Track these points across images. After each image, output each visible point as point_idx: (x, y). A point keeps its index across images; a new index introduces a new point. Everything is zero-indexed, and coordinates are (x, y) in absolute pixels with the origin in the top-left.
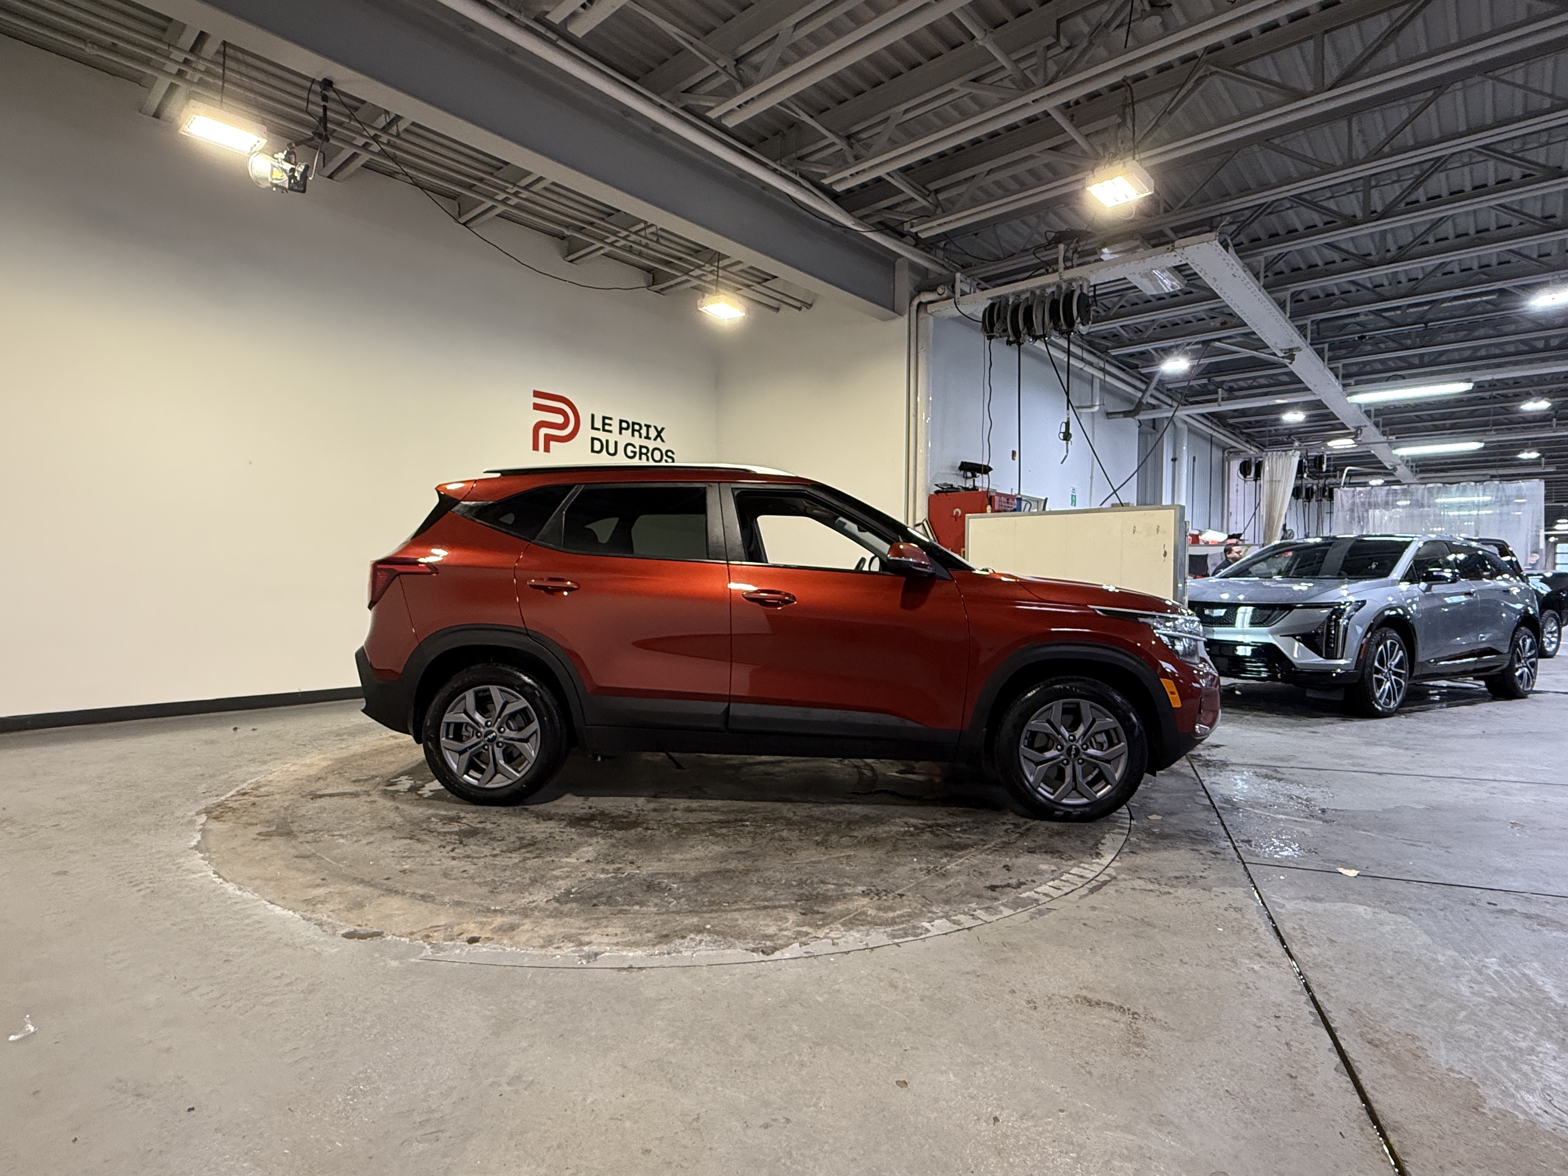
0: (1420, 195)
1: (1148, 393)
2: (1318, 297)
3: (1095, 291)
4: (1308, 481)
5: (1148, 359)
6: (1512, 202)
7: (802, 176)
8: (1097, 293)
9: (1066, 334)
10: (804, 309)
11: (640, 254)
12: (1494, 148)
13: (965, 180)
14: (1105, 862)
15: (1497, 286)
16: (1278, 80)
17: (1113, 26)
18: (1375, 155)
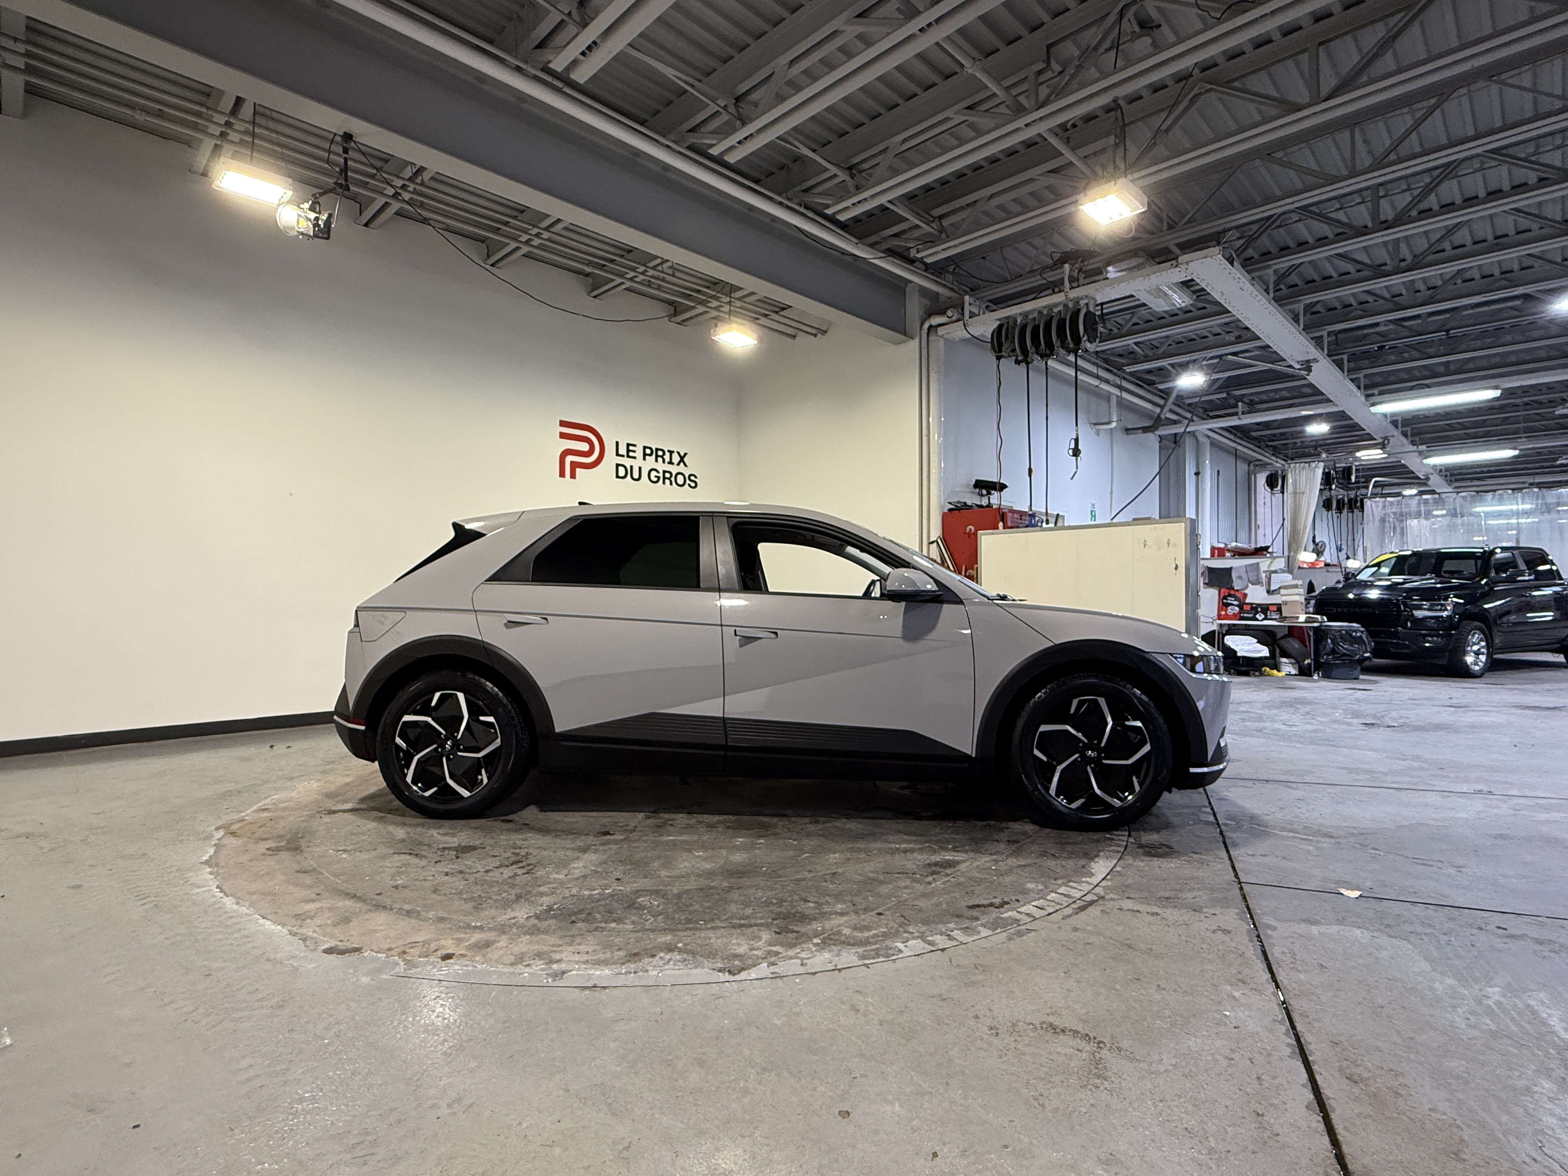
0: (1432, 201)
1: (1166, 409)
2: (1336, 309)
3: (1102, 309)
4: (1335, 492)
5: (1164, 374)
6: (1529, 205)
7: (807, 208)
8: (1104, 311)
9: (1075, 352)
10: (819, 335)
11: (659, 288)
12: (1504, 152)
13: (968, 205)
14: (1095, 880)
15: (1520, 291)
16: (1275, 94)
17: (1102, 49)
18: (1381, 163)
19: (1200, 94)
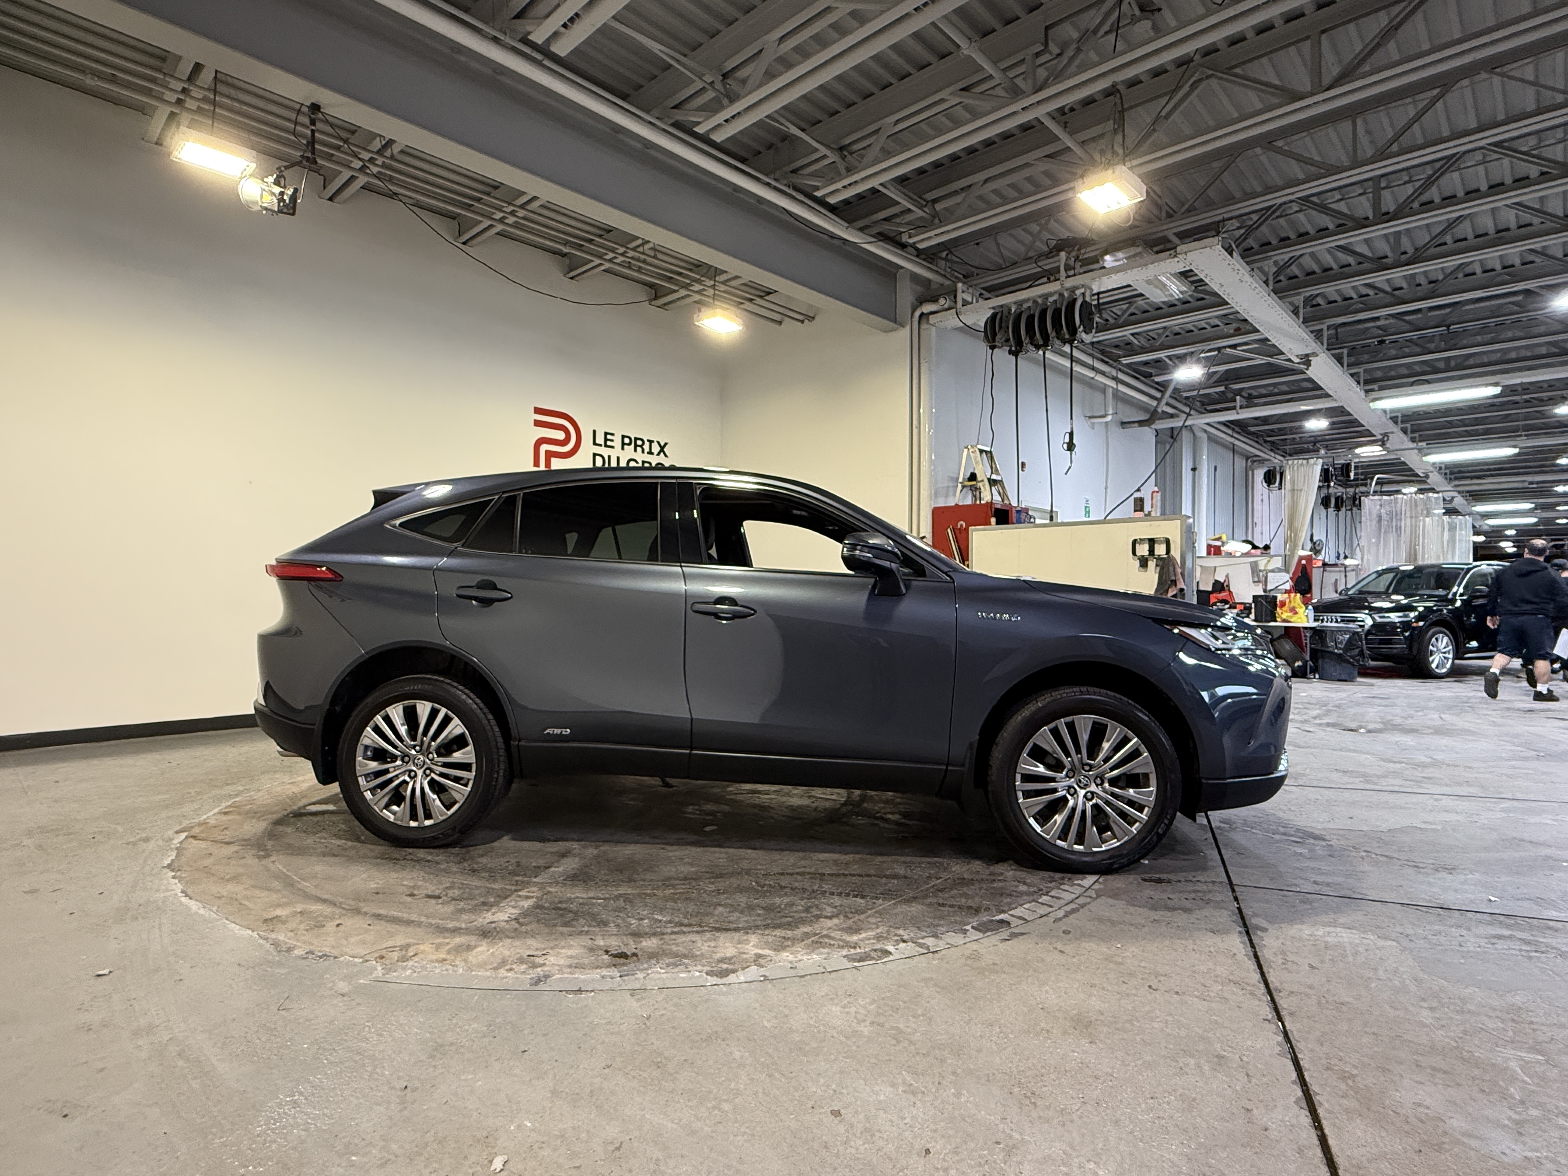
0: (1434, 194)
1: (1164, 402)
2: (1335, 301)
3: (1098, 299)
4: (1336, 490)
5: (1161, 366)
6: (1530, 200)
7: (795, 188)
8: (1101, 301)
9: (1071, 343)
10: (807, 322)
11: (639, 270)
12: (1506, 144)
13: (962, 189)
14: (1087, 883)
15: (1521, 286)
16: (1277, 82)
17: (1101, 32)
18: (1382, 155)
19: (1200, 81)
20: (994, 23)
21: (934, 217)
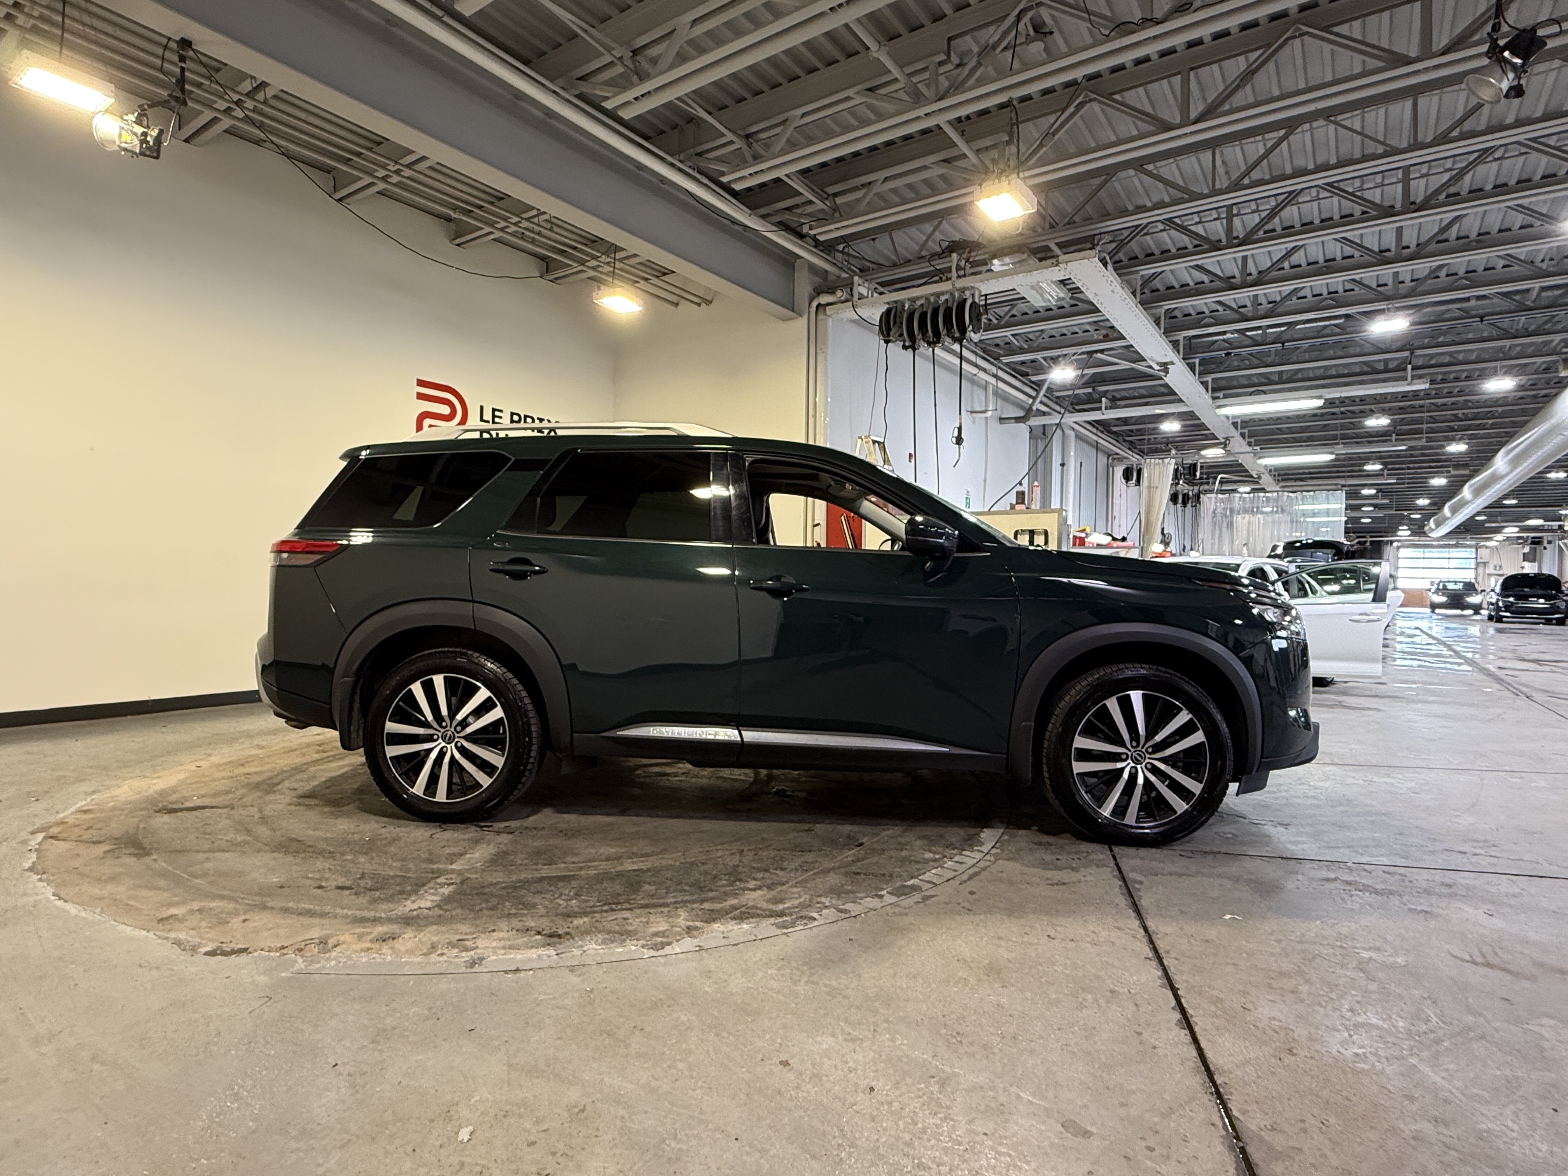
0: (1277, 224)
1: (1038, 400)
2: (1190, 315)
3: (986, 300)
4: (1183, 487)
5: (1037, 367)
6: (1354, 236)
7: (700, 171)
8: (989, 302)
9: (960, 341)
10: (704, 305)
11: (532, 241)
12: (1338, 185)
13: (863, 186)
14: (985, 849)
15: (1343, 311)
16: (1151, 111)
17: (1000, 49)
18: (1236, 186)
20: (901, 29)
21: (835, 210)
